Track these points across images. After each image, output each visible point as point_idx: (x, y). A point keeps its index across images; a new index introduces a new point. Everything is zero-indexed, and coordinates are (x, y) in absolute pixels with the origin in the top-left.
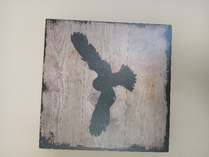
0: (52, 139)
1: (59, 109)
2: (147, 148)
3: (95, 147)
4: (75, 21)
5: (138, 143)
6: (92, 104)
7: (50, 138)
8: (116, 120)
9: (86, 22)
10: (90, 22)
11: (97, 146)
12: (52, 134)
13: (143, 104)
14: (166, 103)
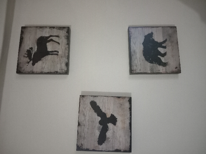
0: (82, 146)
1: (85, 133)
2: (122, 151)
3: (100, 150)
4: (92, 96)
5: (118, 148)
6: (99, 131)
7: (81, 146)
8: (109, 138)
9: (96, 96)
10: (98, 96)
11: (101, 150)
12: (82, 144)
13: (120, 131)
14: (130, 130)
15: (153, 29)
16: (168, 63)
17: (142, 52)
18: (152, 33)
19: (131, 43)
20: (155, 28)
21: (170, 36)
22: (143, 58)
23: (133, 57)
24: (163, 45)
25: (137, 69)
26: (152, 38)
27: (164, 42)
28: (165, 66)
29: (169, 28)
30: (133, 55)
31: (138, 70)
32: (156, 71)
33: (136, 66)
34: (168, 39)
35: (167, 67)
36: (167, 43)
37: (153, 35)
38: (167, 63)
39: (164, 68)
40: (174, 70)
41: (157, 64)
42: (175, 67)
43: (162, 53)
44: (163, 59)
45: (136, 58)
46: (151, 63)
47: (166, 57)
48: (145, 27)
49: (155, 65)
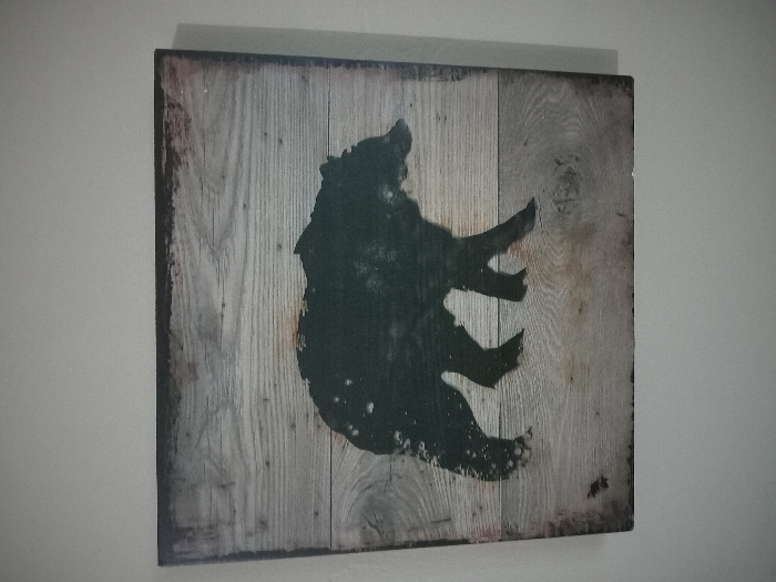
15: (412, 87)
16: (530, 443)
17: (288, 330)
18: (400, 138)
19: (177, 234)
20: (432, 87)
21: (570, 178)
22: (296, 393)
23: (187, 391)
24: (493, 263)
25: (225, 515)
26: (394, 185)
27: (511, 231)
28: (505, 474)
29: (565, 87)
30: (193, 367)
31: (238, 528)
32: (414, 529)
33: (224, 487)
34: (546, 210)
35: (522, 479)
36: (530, 241)
37: (410, 159)
38: (520, 440)
39: (490, 492)
40: (580, 504)
41: (432, 452)
42: (588, 476)
43: (484, 344)
44: (487, 408)
45: (229, 402)
46: (378, 451)
47: (511, 382)
48: (337, 63)
49: (405, 464)
